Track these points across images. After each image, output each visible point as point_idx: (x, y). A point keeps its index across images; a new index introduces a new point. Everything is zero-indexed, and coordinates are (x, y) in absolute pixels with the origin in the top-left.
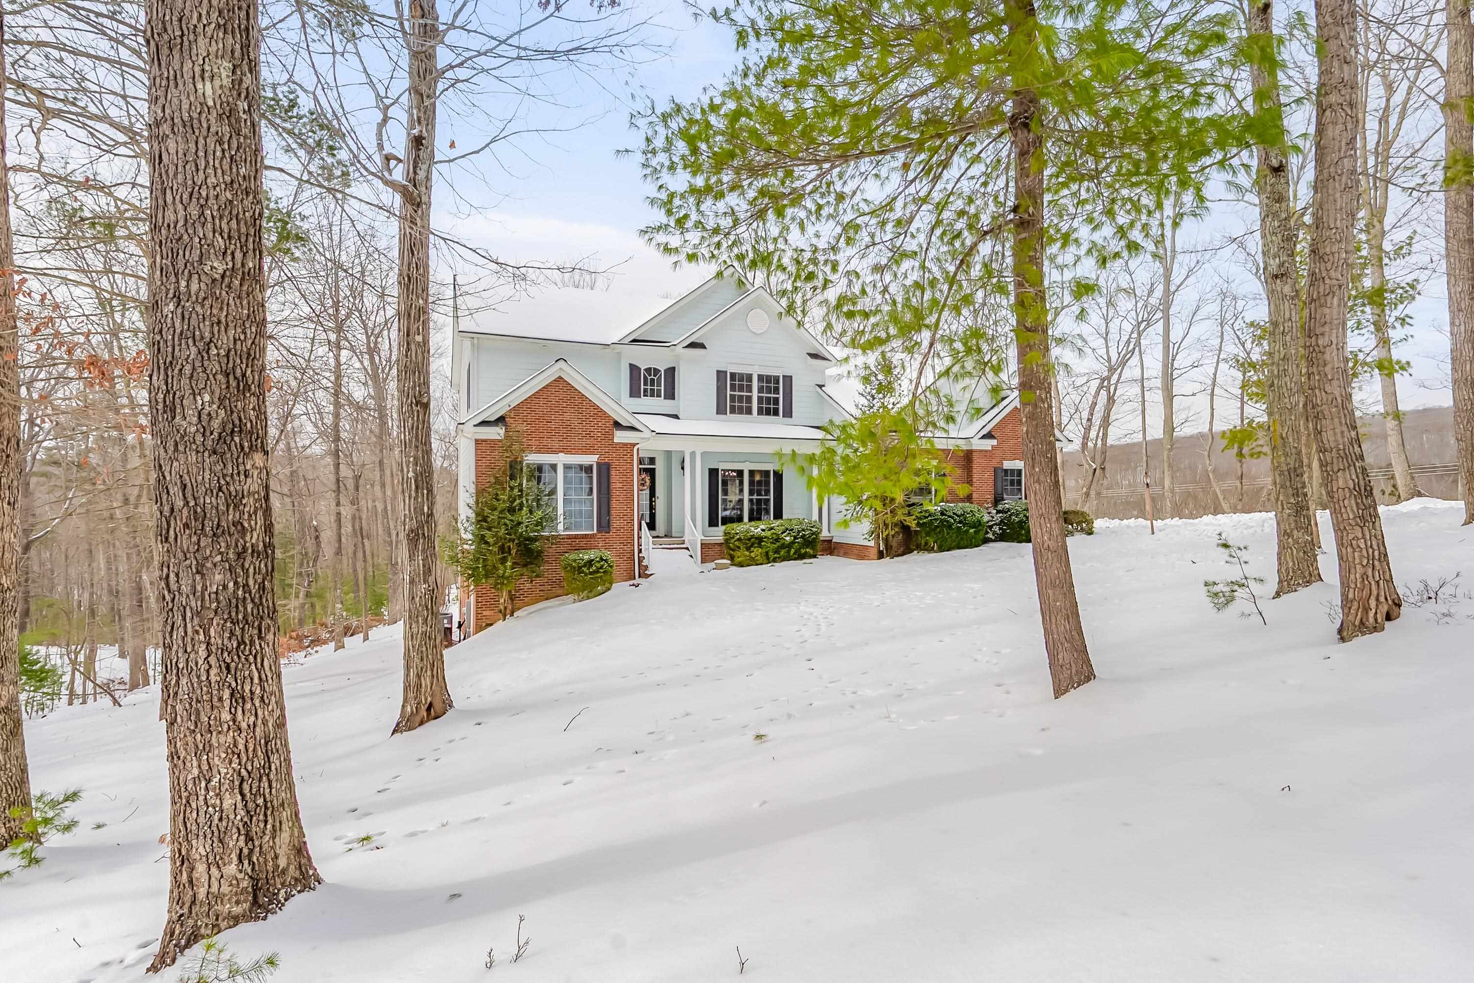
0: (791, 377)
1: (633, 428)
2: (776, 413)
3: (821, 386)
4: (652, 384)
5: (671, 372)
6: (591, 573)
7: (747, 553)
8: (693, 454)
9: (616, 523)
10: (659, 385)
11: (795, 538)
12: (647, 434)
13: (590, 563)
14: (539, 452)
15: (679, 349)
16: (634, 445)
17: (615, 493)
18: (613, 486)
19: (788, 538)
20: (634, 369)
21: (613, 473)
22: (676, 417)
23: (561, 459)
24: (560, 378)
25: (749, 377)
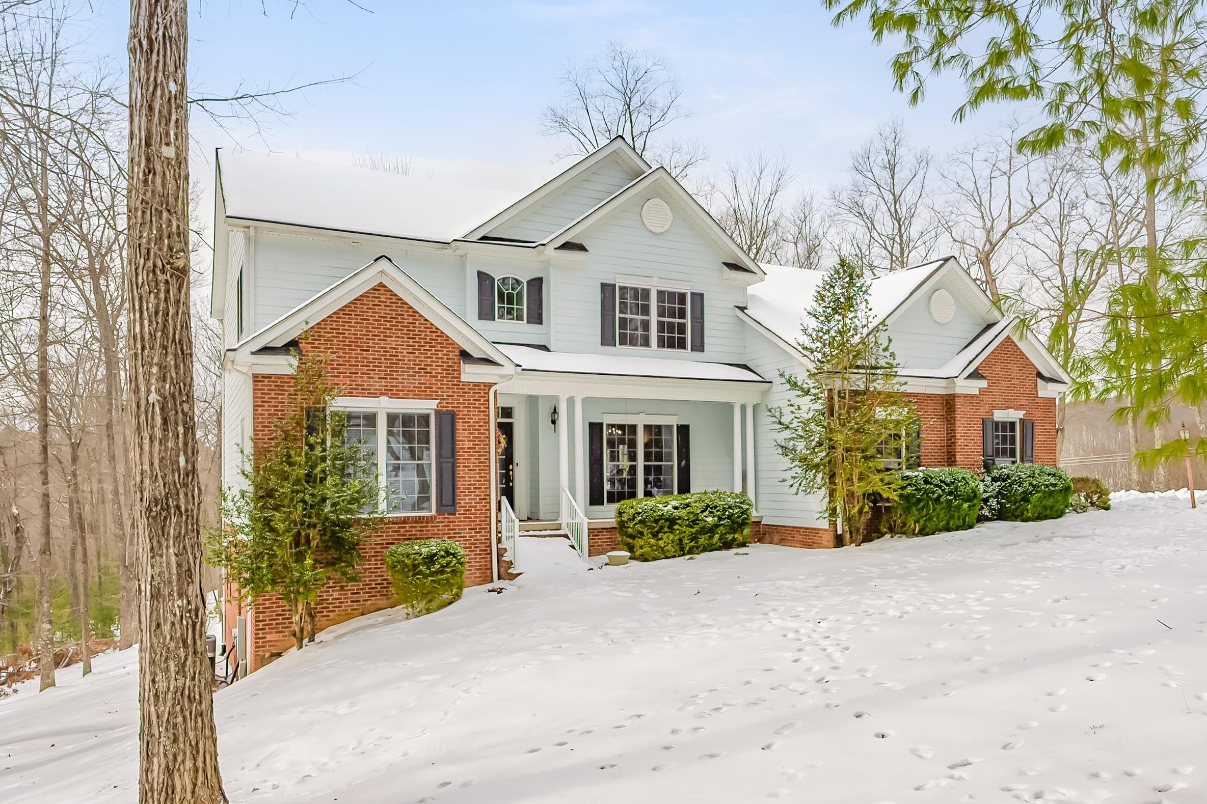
0: (702, 295)
1: (488, 361)
2: (682, 345)
3: (742, 309)
4: (510, 301)
5: (537, 284)
6: (433, 574)
7: (653, 541)
8: (571, 401)
9: (464, 499)
10: (520, 302)
11: (720, 519)
12: (509, 369)
13: (431, 559)
14: (350, 394)
15: (550, 251)
16: (490, 385)
17: (462, 456)
18: (459, 445)
19: (709, 519)
20: (483, 278)
21: (459, 425)
22: (545, 348)
23: (383, 406)
24: (381, 285)
25: (646, 293)
